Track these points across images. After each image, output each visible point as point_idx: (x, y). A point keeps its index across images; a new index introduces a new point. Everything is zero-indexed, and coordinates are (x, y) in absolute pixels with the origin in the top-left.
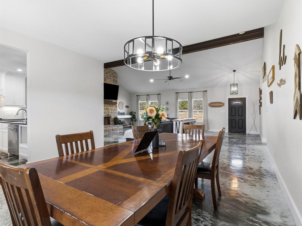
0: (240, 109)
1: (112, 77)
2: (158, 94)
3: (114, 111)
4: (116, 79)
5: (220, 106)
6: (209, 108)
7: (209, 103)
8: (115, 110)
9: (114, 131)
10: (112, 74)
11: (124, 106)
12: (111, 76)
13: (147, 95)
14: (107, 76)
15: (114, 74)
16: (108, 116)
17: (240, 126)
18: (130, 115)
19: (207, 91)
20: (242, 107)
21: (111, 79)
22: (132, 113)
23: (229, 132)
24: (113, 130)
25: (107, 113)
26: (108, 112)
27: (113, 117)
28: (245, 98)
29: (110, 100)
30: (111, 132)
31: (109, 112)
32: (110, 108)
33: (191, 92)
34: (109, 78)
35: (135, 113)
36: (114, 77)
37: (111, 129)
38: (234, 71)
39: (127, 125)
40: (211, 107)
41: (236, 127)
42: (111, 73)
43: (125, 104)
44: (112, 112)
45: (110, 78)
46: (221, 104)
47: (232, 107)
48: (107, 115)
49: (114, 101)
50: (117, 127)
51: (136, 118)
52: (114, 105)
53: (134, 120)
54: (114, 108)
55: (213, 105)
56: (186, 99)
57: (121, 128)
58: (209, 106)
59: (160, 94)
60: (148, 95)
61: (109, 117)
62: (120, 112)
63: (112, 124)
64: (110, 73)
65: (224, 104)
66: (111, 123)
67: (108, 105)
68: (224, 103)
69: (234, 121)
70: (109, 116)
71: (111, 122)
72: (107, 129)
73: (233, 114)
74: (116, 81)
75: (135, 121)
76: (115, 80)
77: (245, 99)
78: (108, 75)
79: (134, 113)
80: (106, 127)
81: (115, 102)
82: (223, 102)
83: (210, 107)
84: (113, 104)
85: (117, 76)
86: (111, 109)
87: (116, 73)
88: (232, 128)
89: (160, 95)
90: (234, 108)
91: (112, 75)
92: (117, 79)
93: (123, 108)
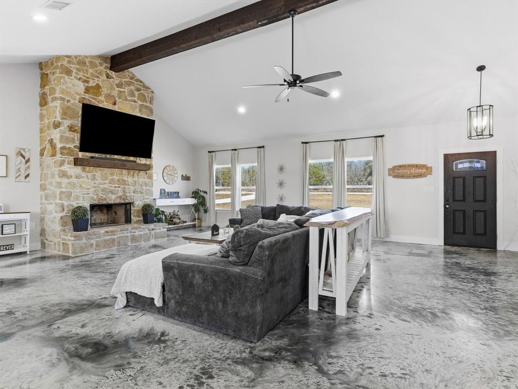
0: (480, 182)
1: (136, 99)
2: (259, 147)
3: (144, 188)
4: (148, 104)
5: (420, 176)
6: (390, 180)
7: (391, 167)
8: (146, 185)
9: (138, 241)
10: (138, 90)
11: (177, 177)
12: (132, 94)
13: (232, 150)
14: (121, 92)
15: (142, 92)
16: (123, 202)
17: (480, 230)
18: (192, 197)
19: (384, 136)
20: (485, 177)
21: (135, 101)
22: (198, 193)
23: (445, 244)
24: (134, 239)
25: (120, 194)
26: (124, 191)
27: (140, 203)
28: (495, 152)
29: (132, 158)
30: (129, 244)
31: (127, 191)
32: (130, 180)
33: (342, 140)
34: (126, 100)
35: (205, 192)
36: (143, 98)
37: (127, 237)
38: (481, 68)
39: (186, 222)
40: (394, 177)
41: (467, 232)
42: (132, 88)
43: (181, 172)
44: (138, 190)
45: (129, 98)
46: (424, 170)
47: (454, 178)
48: (120, 197)
49: (142, 161)
50: (149, 230)
51: (208, 205)
52: (142, 173)
53: (202, 209)
54: (141, 180)
55: (401, 171)
56: (329, 158)
57: (160, 232)
58: (389, 175)
59: (263, 147)
60: (235, 150)
61: (130, 203)
62: (167, 191)
63: (138, 222)
64: (129, 85)
65: (431, 171)
66: (134, 218)
67: (124, 172)
68: (431, 168)
69: (459, 216)
70: (127, 201)
71: (134, 216)
72: (115, 237)
73: (459, 196)
74: (151, 111)
75: (206, 211)
76: (147, 107)
77: (494, 154)
78: (126, 90)
79: (202, 194)
80: (112, 232)
81: (145, 165)
82: (429, 165)
83: (391, 177)
84: (140, 170)
85: (153, 97)
86: (135, 182)
87: (148, 88)
88: (454, 232)
89: (262, 149)
90: (461, 180)
91: (136, 93)
92: (151, 103)
93: (176, 181)
